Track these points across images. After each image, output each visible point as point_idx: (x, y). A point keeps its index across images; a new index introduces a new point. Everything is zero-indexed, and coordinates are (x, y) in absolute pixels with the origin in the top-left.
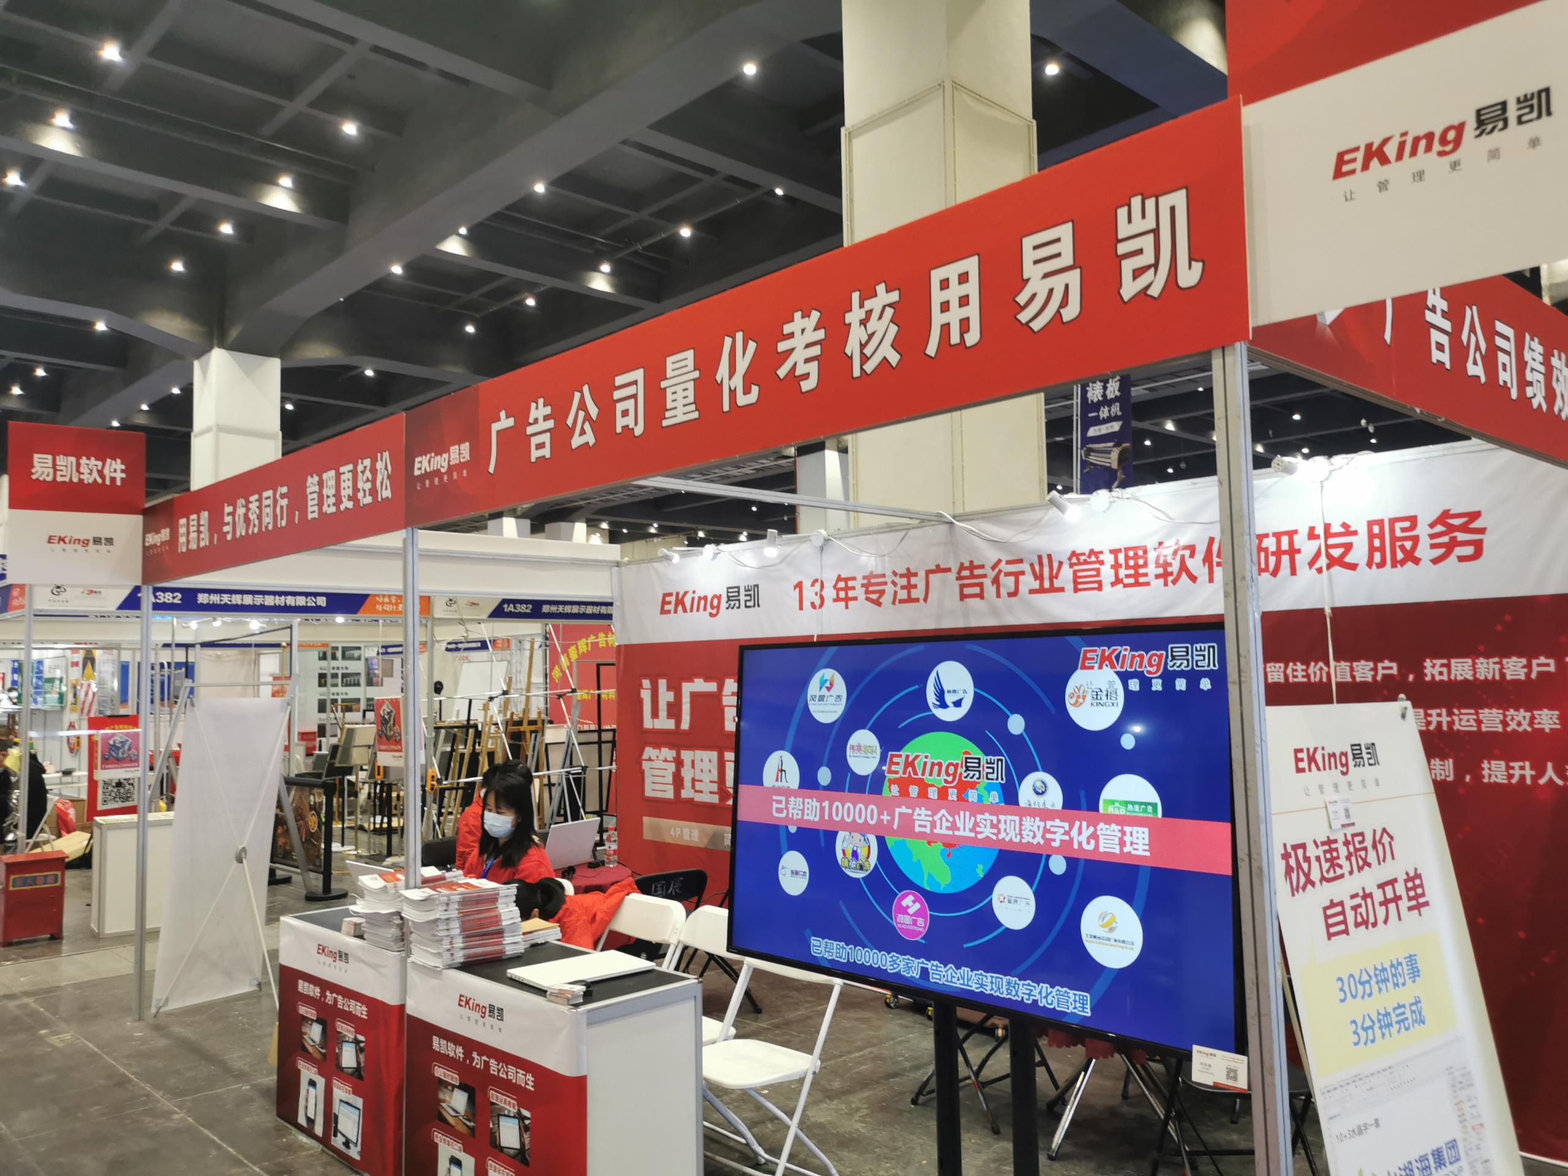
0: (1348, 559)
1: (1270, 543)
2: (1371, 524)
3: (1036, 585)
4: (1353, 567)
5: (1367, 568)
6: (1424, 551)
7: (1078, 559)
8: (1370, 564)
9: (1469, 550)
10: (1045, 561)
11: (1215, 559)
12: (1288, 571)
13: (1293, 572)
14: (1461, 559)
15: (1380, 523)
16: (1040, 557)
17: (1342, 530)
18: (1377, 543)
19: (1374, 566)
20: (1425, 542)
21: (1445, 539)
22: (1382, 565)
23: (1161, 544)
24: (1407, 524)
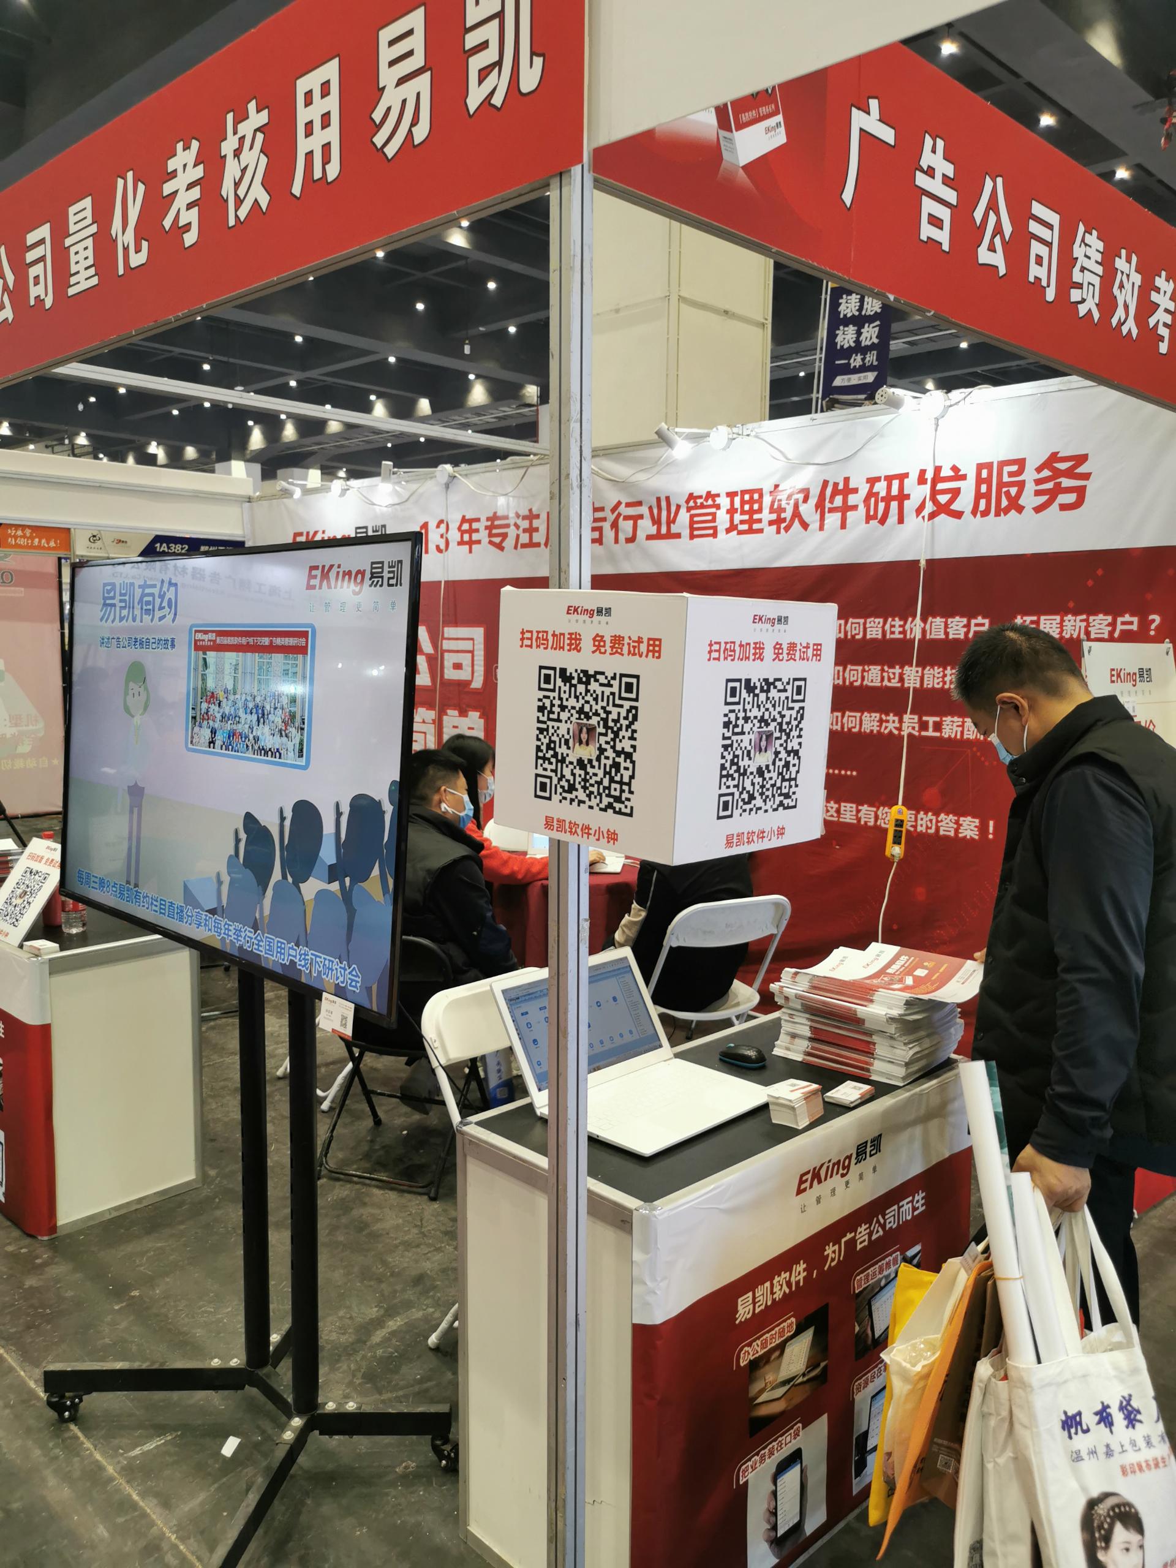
0: (955, 507)
1: (881, 488)
2: (980, 467)
3: (653, 530)
4: (958, 515)
5: (972, 517)
6: (1029, 499)
7: (695, 503)
8: (974, 512)
9: (1071, 498)
10: (664, 504)
11: (828, 505)
12: (896, 518)
13: (901, 520)
14: (1064, 507)
15: (989, 466)
16: (658, 500)
17: (952, 474)
18: (984, 488)
19: (979, 515)
20: (1030, 488)
21: (1050, 485)
22: (985, 513)
23: (777, 486)
24: (1014, 468)
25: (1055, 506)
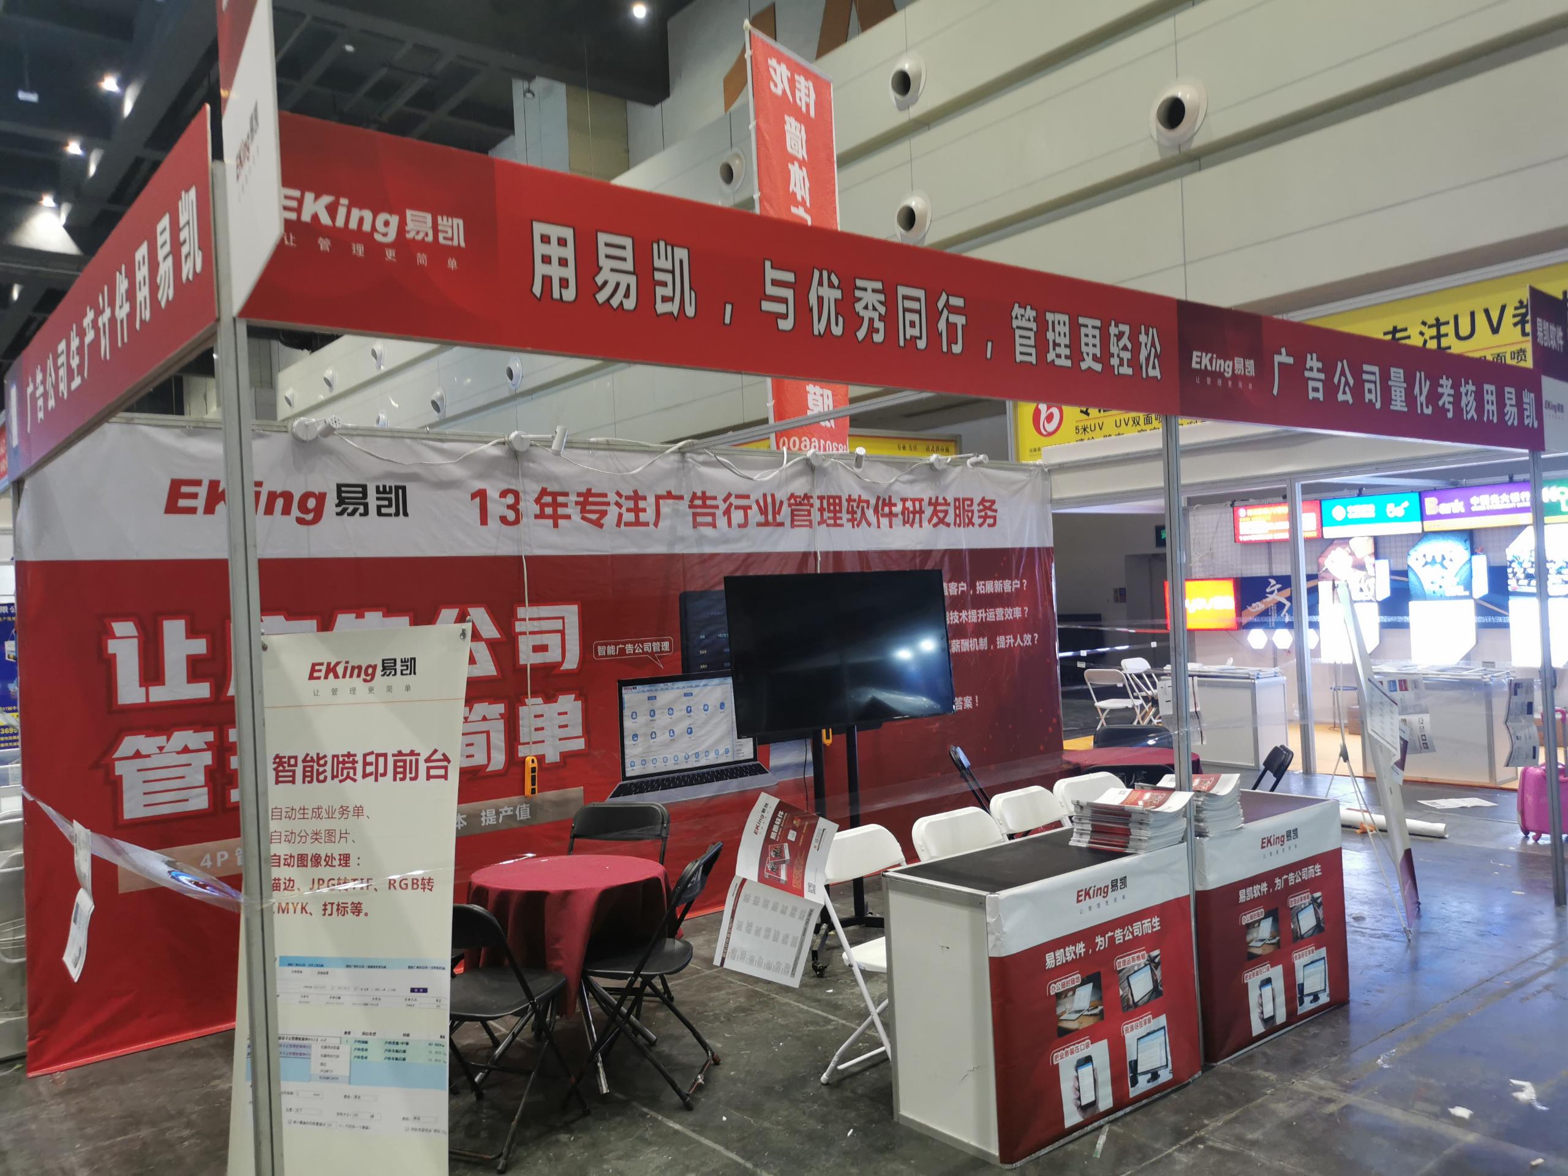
0: (946, 520)
1: (909, 505)
2: (956, 500)
3: (762, 519)
4: (948, 525)
5: (954, 527)
6: (976, 520)
7: (795, 501)
8: (955, 524)
9: (992, 521)
10: (769, 499)
11: (881, 512)
12: (919, 524)
13: (921, 526)
14: (990, 526)
15: (959, 500)
16: (765, 496)
17: (943, 502)
18: (958, 512)
19: (957, 526)
21: (983, 513)
22: (960, 525)
23: (850, 496)
24: (970, 502)
25: (986, 525)
